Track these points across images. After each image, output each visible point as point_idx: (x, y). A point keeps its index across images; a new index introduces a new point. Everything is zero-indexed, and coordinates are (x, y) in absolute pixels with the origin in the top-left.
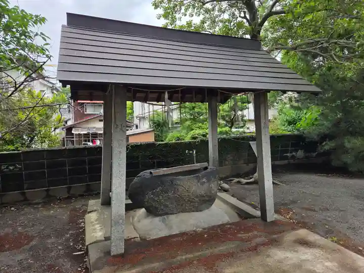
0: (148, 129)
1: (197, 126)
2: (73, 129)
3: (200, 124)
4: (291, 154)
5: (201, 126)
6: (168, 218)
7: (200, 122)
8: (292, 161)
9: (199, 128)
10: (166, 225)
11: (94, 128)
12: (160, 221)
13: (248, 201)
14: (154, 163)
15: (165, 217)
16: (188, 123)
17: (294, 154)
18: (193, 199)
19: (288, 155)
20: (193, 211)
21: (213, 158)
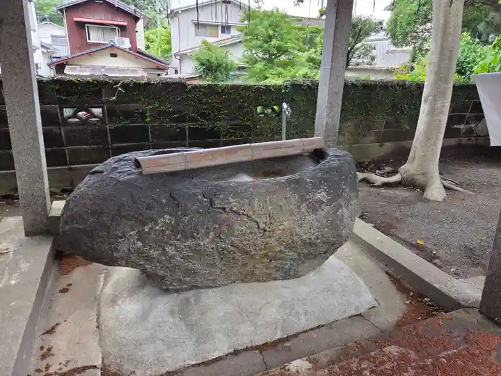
0: (192, 74)
1: (275, 72)
2: (67, 67)
3: (280, 70)
4: (468, 126)
5: (281, 73)
6: (197, 300)
7: (279, 66)
8: (464, 140)
9: (279, 75)
10: (191, 327)
11: (103, 67)
12: (172, 313)
13: (405, 236)
14: (183, 129)
15: (190, 294)
16: (259, 66)
17: (473, 125)
18: (281, 252)
19: (462, 127)
20: (276, 279)
21: (327, 124)
